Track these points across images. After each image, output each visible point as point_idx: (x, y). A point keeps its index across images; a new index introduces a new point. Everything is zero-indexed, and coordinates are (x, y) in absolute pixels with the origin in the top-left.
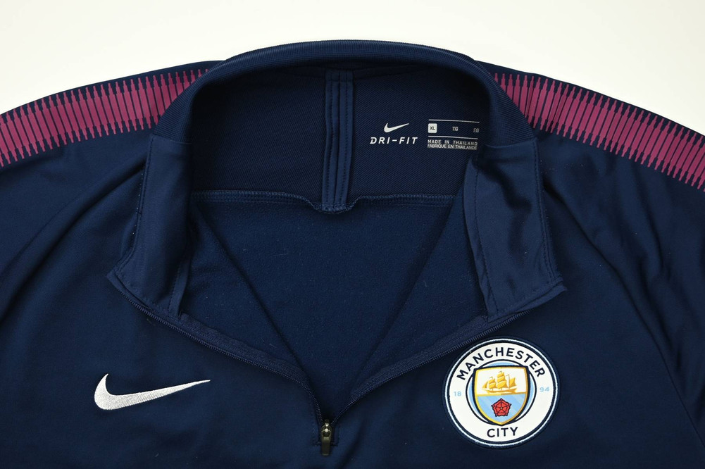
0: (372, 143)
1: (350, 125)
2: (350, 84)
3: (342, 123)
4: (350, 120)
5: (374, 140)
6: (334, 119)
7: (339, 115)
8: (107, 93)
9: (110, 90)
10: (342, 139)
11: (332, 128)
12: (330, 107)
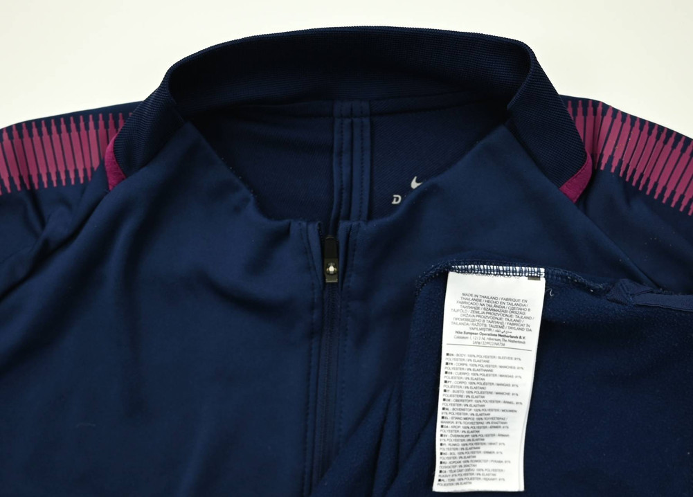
0: (394, 202)
1: (366, 177)
2: (366, 121)
3: (356, 174)
4: (367, 170)
5: (397, 199)
6: (346, 170)
7: (352, 165)
8: (50, 132)
9: (54, 128)
10: (355, 195)
11: (342, 181)
12: (340, 154)
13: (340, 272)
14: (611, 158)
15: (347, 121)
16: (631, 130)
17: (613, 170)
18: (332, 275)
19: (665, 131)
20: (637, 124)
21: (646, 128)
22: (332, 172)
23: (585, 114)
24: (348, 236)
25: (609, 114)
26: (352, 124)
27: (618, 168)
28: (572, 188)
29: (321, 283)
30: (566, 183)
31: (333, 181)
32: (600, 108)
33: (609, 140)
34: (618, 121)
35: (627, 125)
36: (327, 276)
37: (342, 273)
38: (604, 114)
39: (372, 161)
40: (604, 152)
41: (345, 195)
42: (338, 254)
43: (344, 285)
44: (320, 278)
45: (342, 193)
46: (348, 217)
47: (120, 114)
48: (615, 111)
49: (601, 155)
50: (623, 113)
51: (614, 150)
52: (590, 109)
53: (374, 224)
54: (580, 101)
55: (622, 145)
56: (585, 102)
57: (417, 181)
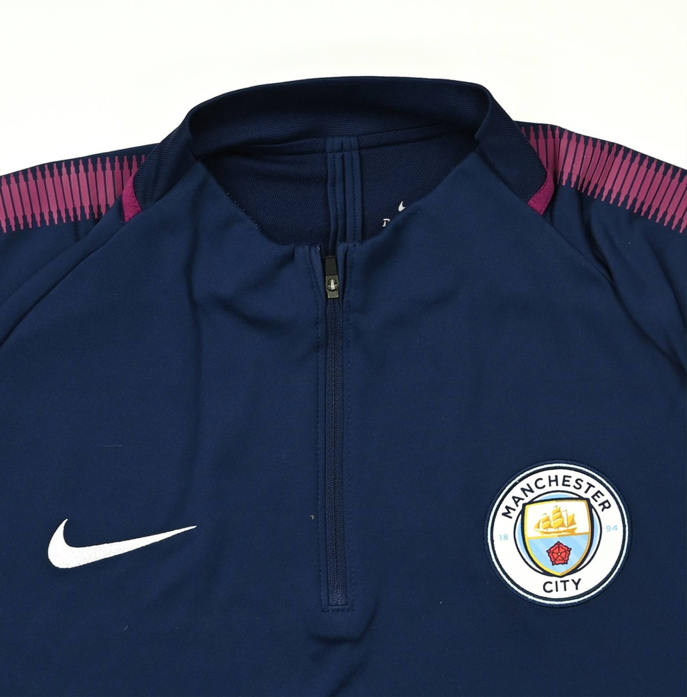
0: (385, 225)
1: (358, 204)
3: (349, 202)
4: (359, 198)
5: (387, 221)
7: (344, 194)
10: (349, 220)
11: (337, 209)
12: (334, 184)
13: (340, 288)
14: (570, 175)
15: (339, 155)
16: (585, 148)
17: (572, 186)
18: (333, 291)
19: (615, 146)
20: (590, 142)
21: (598, 145)
22: (327, 201)
23: (546, 137)
24: (346, 256)
25: (565, 135)
26: (343, 157)
27: (577, 184)
28: (538, 202)
29: (324, 299)
30: (533, 198)
31: (329, 208)
32: (557, 132)
33: (568, 159)
34: (573, 142)
35: (582, 144)
36: (329, 293)
37: (342, 289)
38: (561, 137)
39: (362, 189)
40: (564, 170)
41: (340, 221)
42: (338, 272)
43: (345, 300)
44: (323, 294)
45: (337, 220)
46: (344, 239)
47: (134, 156)
48: (570, 133)
49: (562, 172)
50: (577, 134)
51: (572, 167)
52: (550, 133)
53: (369, 243)
54: (540, 126)
55: (578, 162)
56: (545, 126)
57: (403, 206)
